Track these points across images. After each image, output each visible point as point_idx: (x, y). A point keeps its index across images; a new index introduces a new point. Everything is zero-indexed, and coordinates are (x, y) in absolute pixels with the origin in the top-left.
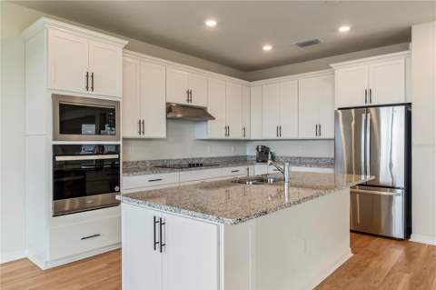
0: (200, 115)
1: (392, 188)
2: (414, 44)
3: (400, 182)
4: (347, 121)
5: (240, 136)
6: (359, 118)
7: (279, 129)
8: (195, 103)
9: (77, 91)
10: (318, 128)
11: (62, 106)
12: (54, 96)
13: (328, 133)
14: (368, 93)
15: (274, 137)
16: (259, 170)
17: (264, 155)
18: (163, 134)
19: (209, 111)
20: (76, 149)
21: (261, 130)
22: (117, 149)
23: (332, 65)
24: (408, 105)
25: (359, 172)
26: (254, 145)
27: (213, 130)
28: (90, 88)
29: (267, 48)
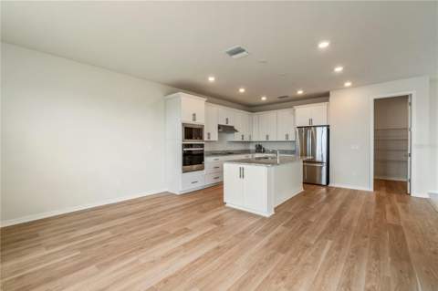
0: (231, 130)
1: (322, 163)
2: (331, 99)
3: (325, 161)
4: (300, 132)
5: (248, 140)
6: (306, 131)
7: (267, 137)
8: (229, 124)
9: (189, 121)
10: (287, 136)
11: (186, 128)
12: (183, 124)
13: (292, 138)
14: (311, 121)
15: (265, 140)
16: (258, 155)
17: (259, 149)
18: (216, 139)
19: (236, 128)
20: (191, 146)
21: (258, 137)
22: (202, 146)
23: (295, 107)
24: (328, 126)
25: (306, 155)
26: (254, 144)
27: (237, 137)
28: (194, 120)
29: (264, 99)
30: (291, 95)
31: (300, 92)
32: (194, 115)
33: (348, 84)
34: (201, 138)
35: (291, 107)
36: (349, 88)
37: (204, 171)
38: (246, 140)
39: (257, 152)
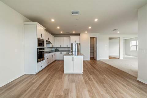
0: (50, 42)
7: (60, 46)
8: (49, 40)
9: (40, 37)
10: (67, 46)
12: (38, 38)
14: (75, 41)
21: (57, 46)
22: (44, 49)
24: (80, 43)
28: (42, 37)
29: (62, 32)
30: (70, 32)
31: (74, 32)
32: (42, 35)
33: (86, 32)
34: (44, 46)
35: (69, 36)
36: (86, 33)
37: (44, 60)
38: (53, 47)
39: (56, 51)
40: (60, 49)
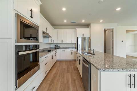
14: (83, 35)
19: (50, 35)
23: (76, 28)
24: (89, 37)
29: (65, 21)
33: (101, 21)
38: (53, 42)
39: (55, 48)
40: (61, 46)
